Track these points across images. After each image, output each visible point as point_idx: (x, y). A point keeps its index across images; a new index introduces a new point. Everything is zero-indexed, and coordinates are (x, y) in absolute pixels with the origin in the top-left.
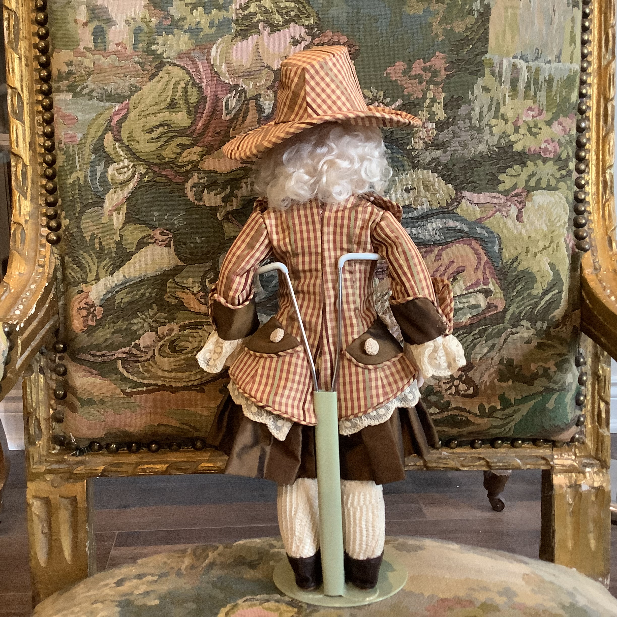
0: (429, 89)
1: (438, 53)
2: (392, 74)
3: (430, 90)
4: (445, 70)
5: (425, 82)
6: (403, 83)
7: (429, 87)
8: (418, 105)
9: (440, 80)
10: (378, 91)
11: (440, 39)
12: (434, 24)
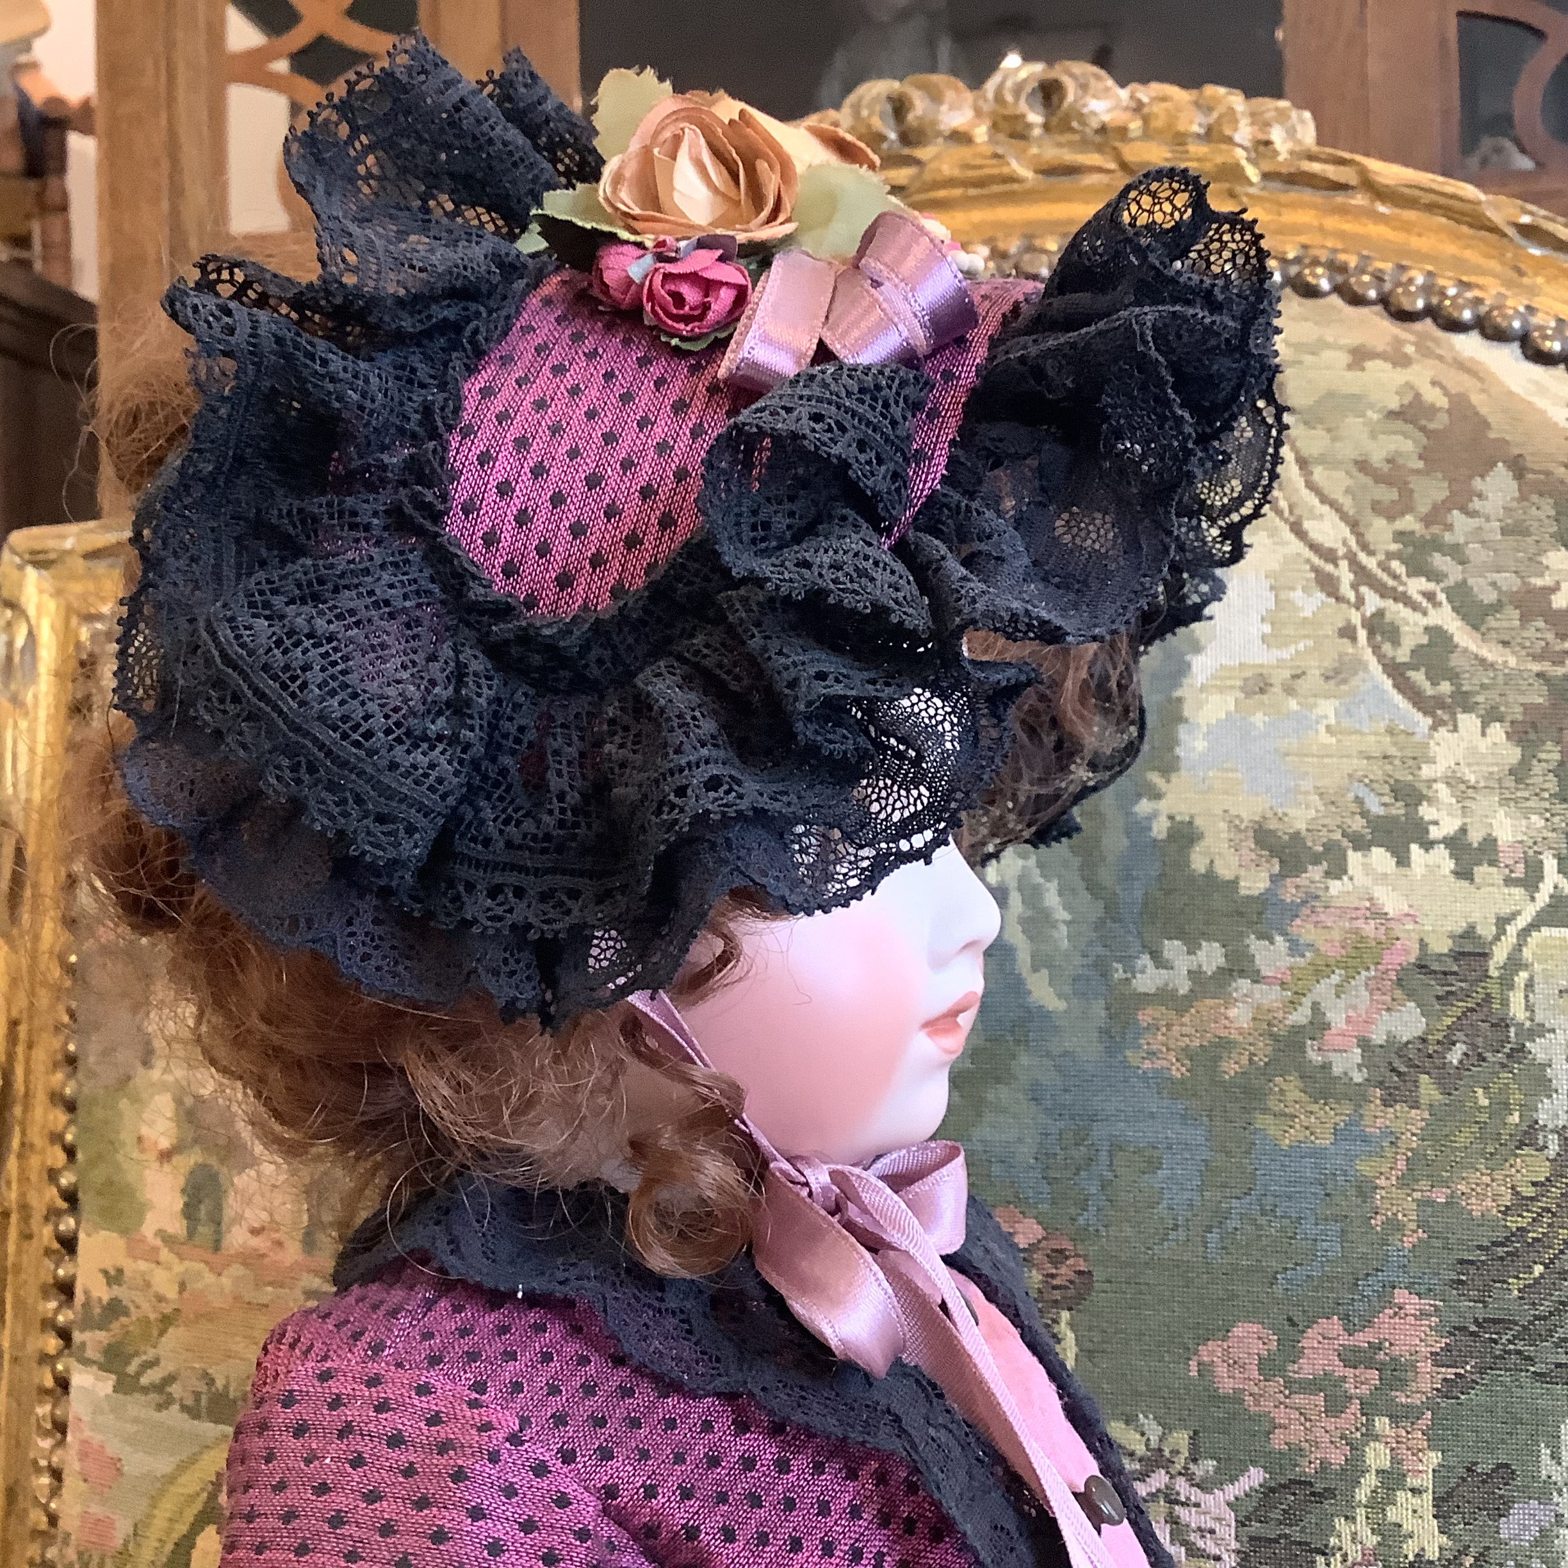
0: (1371, 1435)
1: (1400, 1295)
2: (1222, 1370)
3: (1376, 1438)
4: (1437, 1359)
5: (1355, 1406)
6: (1267, 1405)
7: (1370, 1424)
8: (1329, 1493)
9: (1417, 1400)
10: (1168, 1428)
11: (1408, 1242)
12: (1382, 1182)
